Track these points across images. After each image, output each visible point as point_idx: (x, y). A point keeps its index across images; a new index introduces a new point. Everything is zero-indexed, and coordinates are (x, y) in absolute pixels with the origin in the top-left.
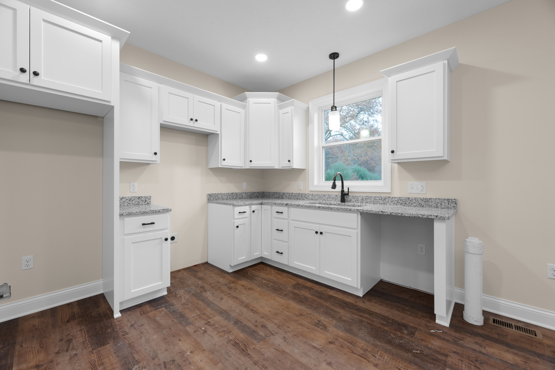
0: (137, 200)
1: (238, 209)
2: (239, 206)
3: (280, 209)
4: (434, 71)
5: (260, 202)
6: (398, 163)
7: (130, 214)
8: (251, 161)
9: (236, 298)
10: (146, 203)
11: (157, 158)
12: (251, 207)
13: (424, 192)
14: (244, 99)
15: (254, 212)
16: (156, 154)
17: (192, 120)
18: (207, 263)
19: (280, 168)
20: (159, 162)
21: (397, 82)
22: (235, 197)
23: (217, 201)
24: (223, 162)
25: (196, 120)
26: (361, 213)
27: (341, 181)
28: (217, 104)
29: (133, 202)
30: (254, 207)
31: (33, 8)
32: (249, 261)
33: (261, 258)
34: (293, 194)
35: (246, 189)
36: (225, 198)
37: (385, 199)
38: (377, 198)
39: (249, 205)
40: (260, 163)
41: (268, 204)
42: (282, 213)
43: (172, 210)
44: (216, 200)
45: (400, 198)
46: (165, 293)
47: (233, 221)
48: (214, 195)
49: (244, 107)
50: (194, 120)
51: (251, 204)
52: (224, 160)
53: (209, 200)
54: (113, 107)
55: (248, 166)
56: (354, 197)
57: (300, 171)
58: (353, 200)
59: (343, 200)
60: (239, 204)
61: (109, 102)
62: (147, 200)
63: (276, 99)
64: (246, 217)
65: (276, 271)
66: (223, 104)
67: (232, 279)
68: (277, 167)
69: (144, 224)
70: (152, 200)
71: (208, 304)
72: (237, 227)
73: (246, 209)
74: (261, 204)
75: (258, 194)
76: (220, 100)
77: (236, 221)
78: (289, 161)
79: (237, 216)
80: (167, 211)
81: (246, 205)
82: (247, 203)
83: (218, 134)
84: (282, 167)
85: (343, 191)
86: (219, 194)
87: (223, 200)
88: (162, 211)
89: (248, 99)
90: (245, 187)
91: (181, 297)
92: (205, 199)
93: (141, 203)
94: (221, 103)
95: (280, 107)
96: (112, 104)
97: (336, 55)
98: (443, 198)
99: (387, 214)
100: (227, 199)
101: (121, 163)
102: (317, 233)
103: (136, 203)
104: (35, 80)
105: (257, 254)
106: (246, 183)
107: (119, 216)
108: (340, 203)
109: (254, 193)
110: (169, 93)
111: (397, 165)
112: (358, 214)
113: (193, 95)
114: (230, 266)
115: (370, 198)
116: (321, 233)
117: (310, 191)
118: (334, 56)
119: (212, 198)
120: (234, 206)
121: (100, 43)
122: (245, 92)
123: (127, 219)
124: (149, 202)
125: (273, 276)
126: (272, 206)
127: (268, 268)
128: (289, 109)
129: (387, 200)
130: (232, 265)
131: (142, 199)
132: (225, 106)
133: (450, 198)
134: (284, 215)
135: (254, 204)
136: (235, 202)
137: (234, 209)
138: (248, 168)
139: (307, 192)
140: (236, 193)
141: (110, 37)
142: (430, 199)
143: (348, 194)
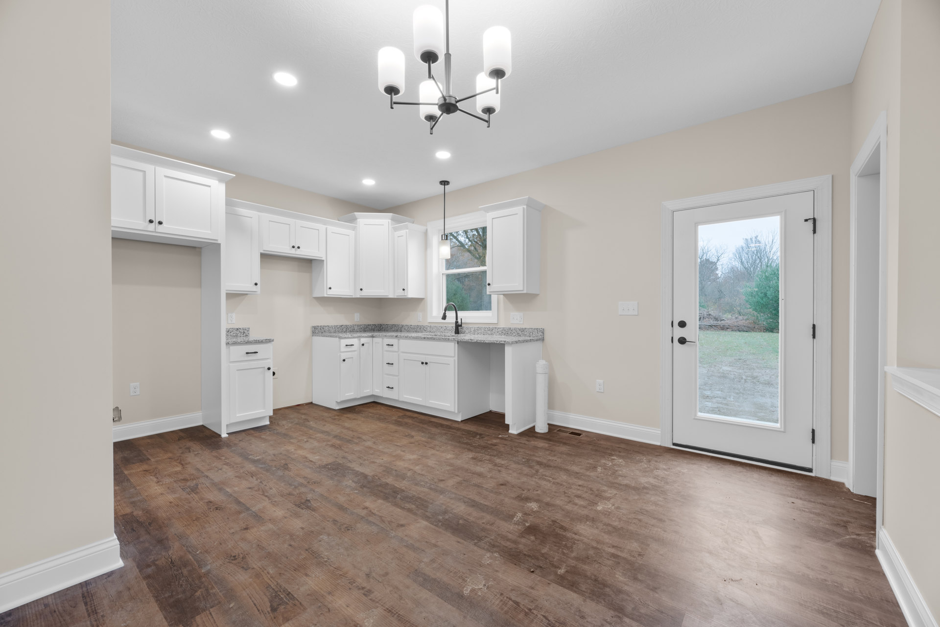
0: (235, 331)
1: (344, 342)
2: (345, 338)
3: (390, 341)
4: (517, 214)
5: (370, 334)
6: (504, 295)
7: (235, 343)
8: (361, 290)
9: (339, 425)
10: (244, 335)
11: (258, 289)
12: (360, 340)
13: (522, 323)
14: (353, 220)
15: (363, 345)
16: (256, 284)
17: (293, 247)
18: (311, 403)
19: (396, 297)
20: (259, 292)
21: (493, 219)
22: (344, 330)
23: (324, 334)
24: (329, 290)
25: (299, 248)
26: (458, 342)
27: (455, 312)
28: (322, 227)
29: (232, 334)
30: (363, 340)
31: (157, 168)
32: (359, 398)
33: (373, 396)
34: (412, 327)
35: (358, 320)
36: (332, 330)
37: (493, 330)
38: (487, 329)
39: (357, 337)
40: (372, 291)
41: (379, 337)
42: (392, 345)
43: (274, 340)
44: (322, 333)
45: (503, 328)
46: (268, 423)
47: (339, 354)
48: (319, 328)
49: (354, 229)
50: (296, 247)
51: (359, 337)
52: (330, 288)
53: (313, 333)
54: (220, 244)
55: (359, 295)
56: (467, 328)
57: (419, 300)
58: (467, 331)
59: (457, 332)
60: (346, 336)
61: (217, 240)
62: (246, 332)
63: (390, 221)
64: (354, 351)
65: (386, 408)
66: (329, 227)
67: (338, 414)
68: (391, 296)
69: (247, 353)
70: (250, 332)
71: (311, 428)
72: (344, 360)
73: (354, 341)
74: (373, 337)
75: (374, 327)
76: (325, 223)
77: (342, 354)
78: (404, 290)
79: (343, 349)
80: (269, 341)
81: (354, 337)
82: (355, 335)
83: (324, 260)
84: (397, 296)
85: (457, 322)
86: (326, 326)
87: (330, 332)
88: (265, 341)
89: (358, 220)
90: (357, 318)
91: (283, 425)
92: (309, 332)
93: (239, 335)
94: (326, 226)
95: (395, 229)
96: (219, 242)
97: (446, 183)
98: (534, 328)
99: (474, 341)
100: (335, 332)
101: (227, 294)
102: (422, 363)
103: (234, 335)
104: (160, 228)
105: (367, 392)
106: (359, 314)
107: (225, 345)
108: (454, 334)
109: (368, 325)
110: (270, 221)
111: (502, 296)
112: (455, 344)
113: (294, 220)
114: (337, 402)
115: (480, 329)
116: (426, 363)
117: (429, 323)
118: (445, 183)
119: (317, 331)
120: (340, 338)
121: (209, 188)
122: (355, 213)
123: (232, 348)
124: (247, 334)
125: (382, 411)
126: (383, 339)
127: (379, 406)
128: (403, 232)
129: (494, 331)
130: (339, 401)
131: (241, 330)
132: (331, 228)
133: (538, 328)
134: (395, 348)
135: (363, 337)
136: (341, 335)
137: (340, 341)
138: (358, 297)
139: (426, 324)
140: (346, 326)
141: (217, 182)
142: (525, 328)
143: (461, 326)
